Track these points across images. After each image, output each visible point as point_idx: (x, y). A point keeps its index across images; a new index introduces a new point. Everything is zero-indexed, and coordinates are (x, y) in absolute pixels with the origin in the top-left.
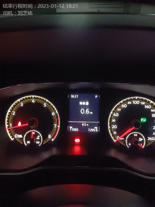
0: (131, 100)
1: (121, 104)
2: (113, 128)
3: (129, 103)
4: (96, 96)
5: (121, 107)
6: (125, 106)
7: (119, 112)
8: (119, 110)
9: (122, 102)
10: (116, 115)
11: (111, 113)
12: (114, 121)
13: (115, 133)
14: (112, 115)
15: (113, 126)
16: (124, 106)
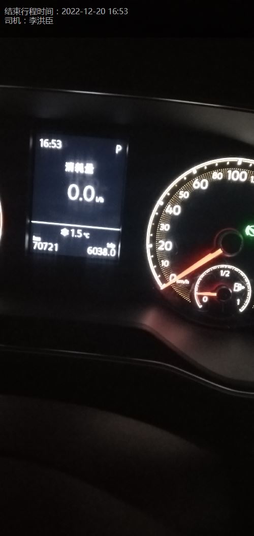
0: (222, 166)
1: (191, 177)
2: (160, 248)
3: (217, 176)
4: (119, 148)
5: (189, 188)
6: (204, 184)
7: (184, 203)
8: (184, 195)
9: (194, 170)
10: (174, 210)
11: (160, 202)
12: (165, 227)
13: (165, 263)
14: (161, 209)
15: (160, 244)
16: (200, 184)
